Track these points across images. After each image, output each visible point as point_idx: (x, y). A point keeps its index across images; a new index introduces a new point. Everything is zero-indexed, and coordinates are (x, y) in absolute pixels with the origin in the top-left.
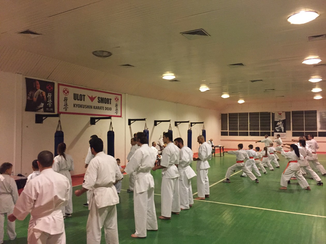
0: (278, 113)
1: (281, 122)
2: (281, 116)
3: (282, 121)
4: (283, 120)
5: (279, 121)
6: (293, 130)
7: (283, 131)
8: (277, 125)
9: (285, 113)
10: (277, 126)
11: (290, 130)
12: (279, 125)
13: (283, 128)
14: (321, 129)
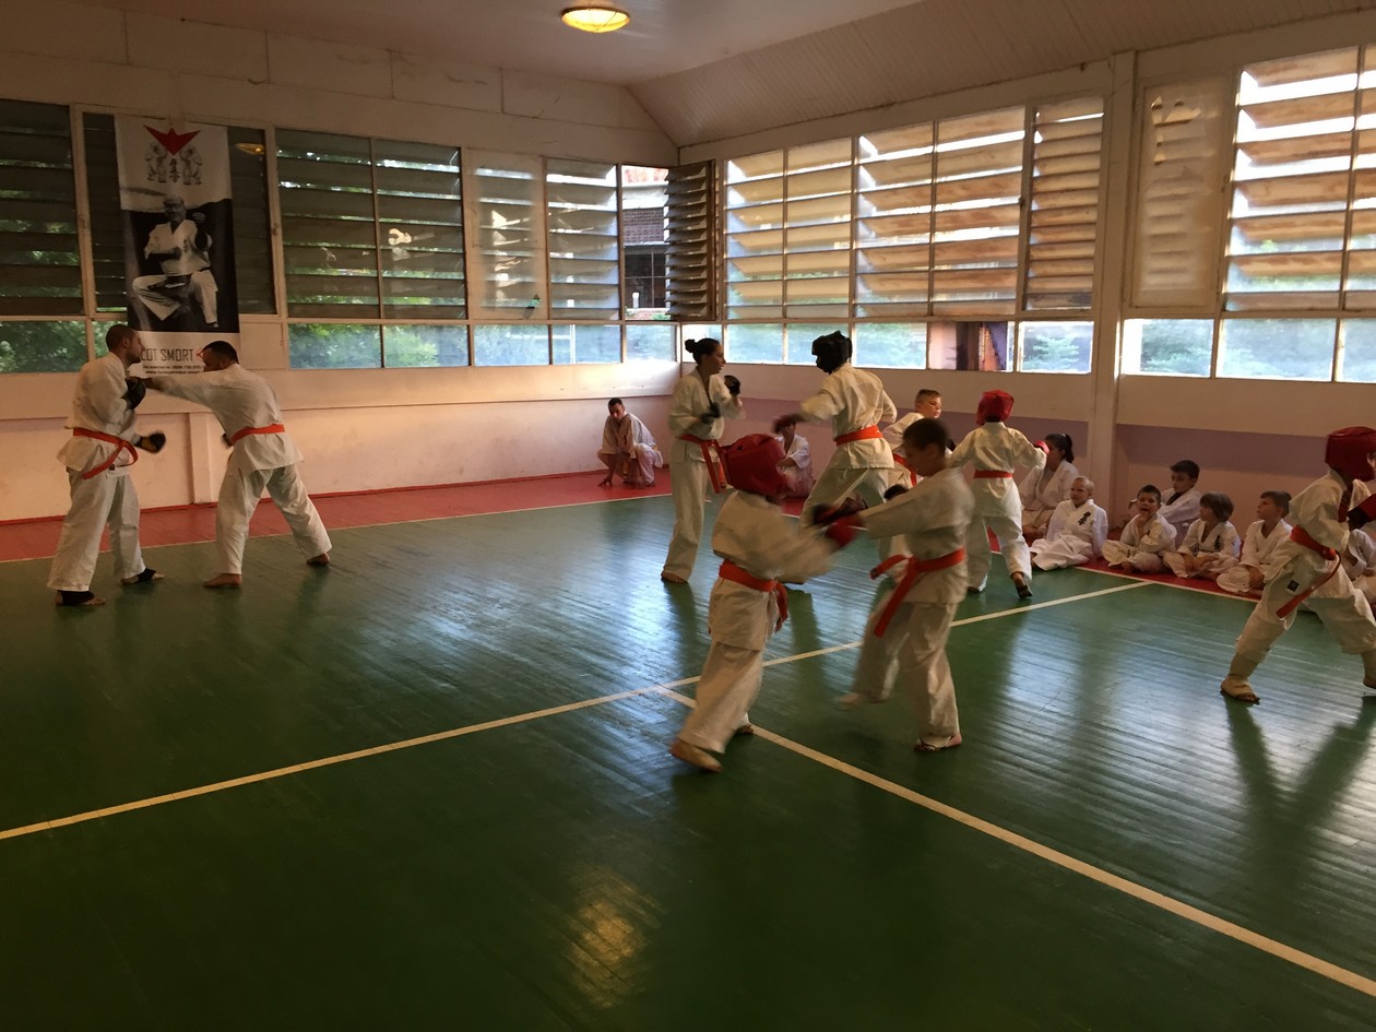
0: (153, 132)
1: (188, 229)
2: (180, 167)
3: (201, 216)
4: (208, 208)
5: (168, 217)
7: (211, 317)
8: (148, 250)
10: (152, 265)
12: (175, 255)
13: (206, 285)
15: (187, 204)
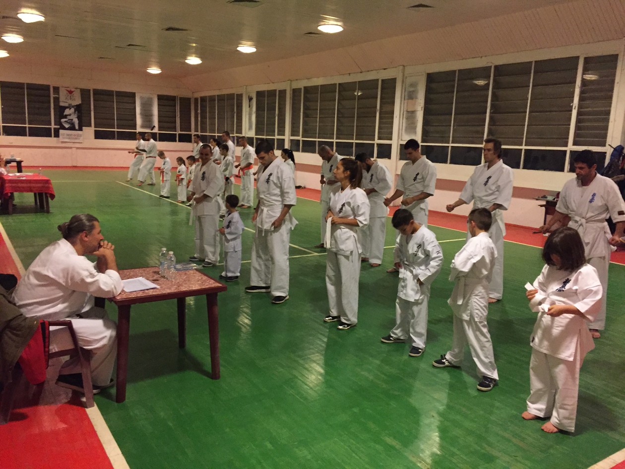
0: (67, 90)
1: (73, 110)
2: (72, 97)
3: (75, 107)
4: (77, 105)
5: (69, 107)
6: (95, 127)
7: (77, 127)
8: (65, 114)
9: (79, 90)
10: (65, 117)
11: (90, 125)
12: (70, 115)
13: (76, 121)
14: (142, 127)
15: (73, 104)
